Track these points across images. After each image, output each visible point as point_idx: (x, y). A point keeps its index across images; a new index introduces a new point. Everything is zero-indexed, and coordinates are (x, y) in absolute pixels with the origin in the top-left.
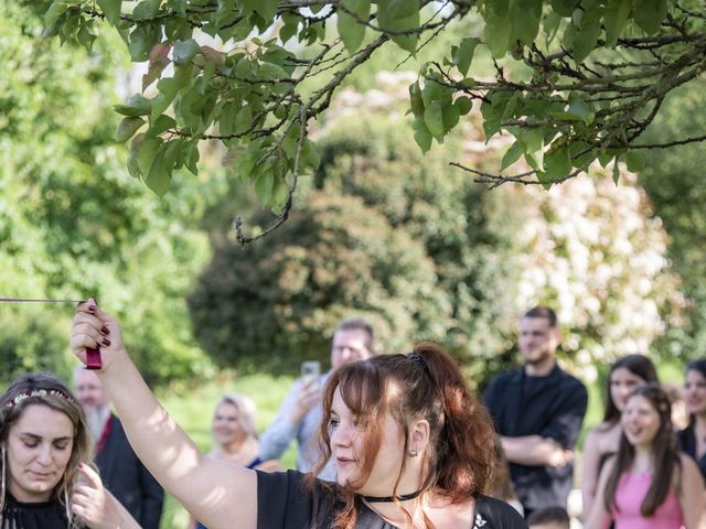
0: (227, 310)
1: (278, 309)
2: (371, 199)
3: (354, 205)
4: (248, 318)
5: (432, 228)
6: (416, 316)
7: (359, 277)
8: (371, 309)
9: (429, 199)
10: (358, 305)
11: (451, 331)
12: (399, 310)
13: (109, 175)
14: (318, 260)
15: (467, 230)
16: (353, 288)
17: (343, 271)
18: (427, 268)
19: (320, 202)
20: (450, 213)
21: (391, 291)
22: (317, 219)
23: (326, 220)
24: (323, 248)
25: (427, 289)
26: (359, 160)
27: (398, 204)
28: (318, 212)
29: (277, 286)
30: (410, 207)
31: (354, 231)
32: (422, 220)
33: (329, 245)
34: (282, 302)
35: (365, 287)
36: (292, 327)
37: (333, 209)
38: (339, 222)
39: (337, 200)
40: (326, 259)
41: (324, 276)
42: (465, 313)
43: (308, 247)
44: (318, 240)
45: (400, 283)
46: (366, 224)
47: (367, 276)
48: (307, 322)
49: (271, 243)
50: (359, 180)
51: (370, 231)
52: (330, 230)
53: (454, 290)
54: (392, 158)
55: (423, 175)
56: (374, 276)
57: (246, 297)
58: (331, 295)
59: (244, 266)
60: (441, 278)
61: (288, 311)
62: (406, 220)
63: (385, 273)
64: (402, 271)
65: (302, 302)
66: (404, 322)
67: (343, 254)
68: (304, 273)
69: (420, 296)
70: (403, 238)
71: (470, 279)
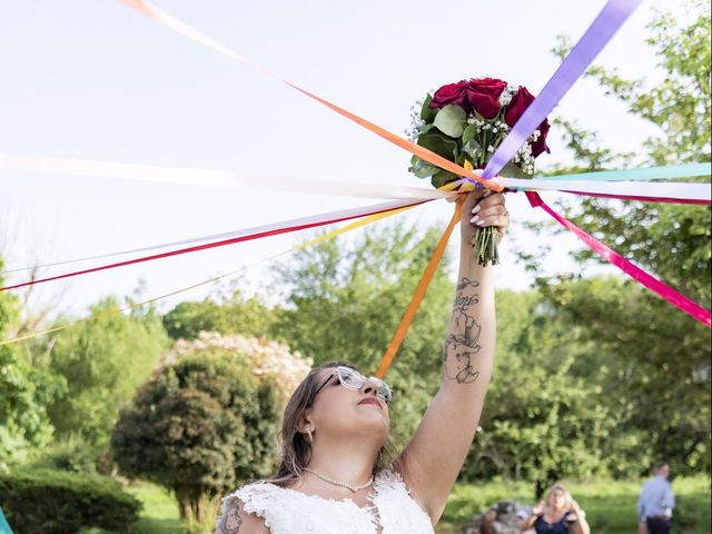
0: (137, 447)
1: (167, 448)
2: (214, 394)
3: (205, 397)
4: (148, 451)
5: (244, 410)
6: (235, 454)
7: (210, 433)
8: (215, 449)
9: (242, 395)
10: (210, 447)
11: (250, 462)
12: (228, 449)
13: (9, 380)
14: (189, 424)
15: (261, 411)
17: (201, 429)
18: (242, 429)
19: (187, 394)
20: (252, 403)
21: (224, 441)
22: (188, 403)
23: (193, 403)
24: (191, 417)
25: (241, 441)
26: (202, 375)
27: (226, 397)
28: (188, 398)
29: (167, 435)
30: (232, 400)
31: (207, 409)
32: (239, 406)
33: (194, 415)
34: (169, 444)
35: (213, 439)
36: (174, 457)
37: (195, 398)
38: (199, 405)
39: (197, 394)
40: (193, 423)
41: (192, 432)
42: (258, 453)
43: (182, 416)
44: (187, 413)
45: (229, 437)
46: (212, 407)
47: (214, 432)
48: (182, 455)
49: (160, 414)
50: (205, 383)
51: (214, 410)
52: (194, 408)
53: (252, 441)
54: (218, 373)
55: (238, 382)
56: (218, 433)
57: (146, 441)
58: (195, 441)
59: (145, 425)
60: (246, 435)
61: (172, 449)
62: (231, 404)
63: (224, 431)
64: (231, 431)
65: (180, 444)
66: (231, 458)
67: (202, 421)
68: (181, 430)
69: (237, 444)
70: (230, 414)
71: (261, 436)
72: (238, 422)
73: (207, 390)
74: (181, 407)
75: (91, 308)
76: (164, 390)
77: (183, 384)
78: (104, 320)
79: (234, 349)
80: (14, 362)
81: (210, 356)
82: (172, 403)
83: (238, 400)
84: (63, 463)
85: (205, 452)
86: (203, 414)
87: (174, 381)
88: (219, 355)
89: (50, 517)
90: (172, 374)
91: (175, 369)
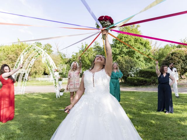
6: (181, 65)
9: (182, 57)
16: (176, 63)
18: (182, 62)
19: (173, 57)
20: (184, 58)
21: (179, 64)
26: (175, 54)
27: (179, 57)
30: (180, 57)
32: (181, 58)
40: (173, 61)
42: (185, 65)
45: (180, 63)
49: (168, 60)
51: (177, 59)
53: (184, 63)
54: (178, 54)
55: (181, 55)
59: (166, 62)
63: (179, 62)
64: (180, 62)
66: (180, 66)
67: (175, 61)
69: (181, 64)
70: (180, 60)
71: (186, 63)
72: (181, 61)
73: (176, 56)
74: (172, 59)
75: (165, 46)
76: (169, 57)
77: (172, 56)
78: (166, 48)
79: (181, 50)
80: (151, 55)
81: (177, 51)
82: (170, 59)
83: (181, 57)
84: (151, 68)
85: (176, 65)
86: (175, 60)
87: (171, 55)
88: (179, 51)
89: (147, 75)
90: (170, 54)
91: (171, 54)
